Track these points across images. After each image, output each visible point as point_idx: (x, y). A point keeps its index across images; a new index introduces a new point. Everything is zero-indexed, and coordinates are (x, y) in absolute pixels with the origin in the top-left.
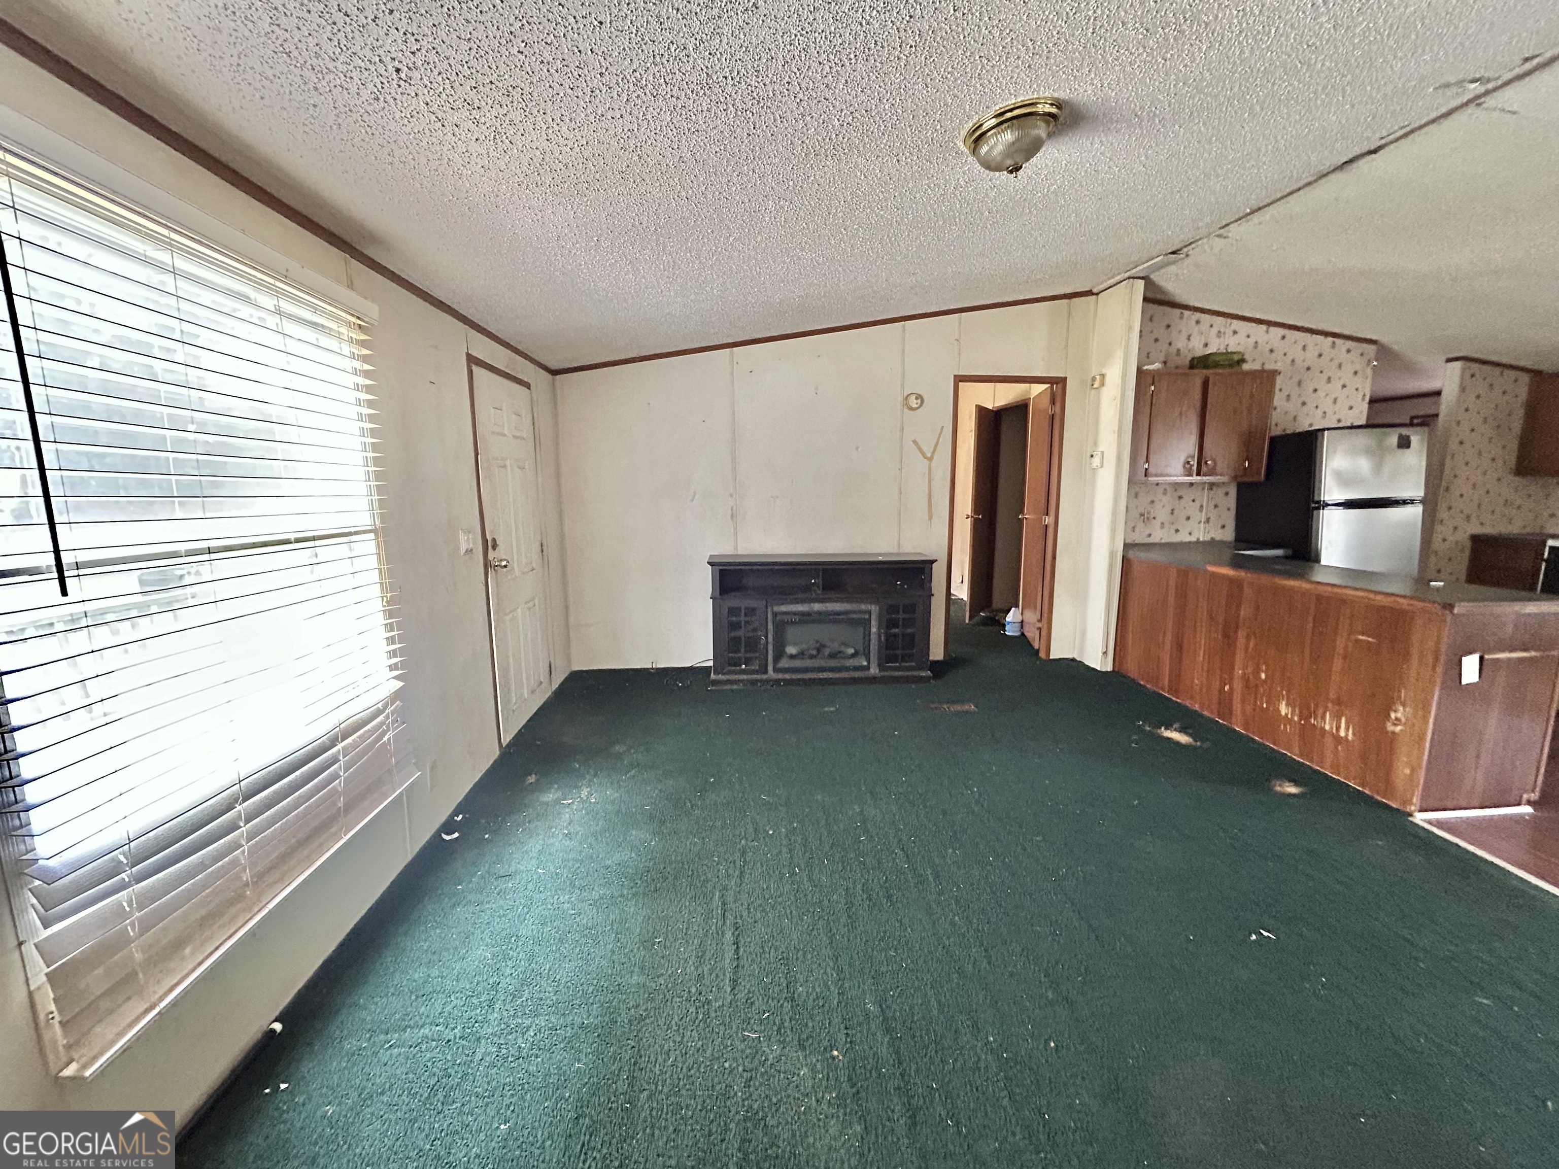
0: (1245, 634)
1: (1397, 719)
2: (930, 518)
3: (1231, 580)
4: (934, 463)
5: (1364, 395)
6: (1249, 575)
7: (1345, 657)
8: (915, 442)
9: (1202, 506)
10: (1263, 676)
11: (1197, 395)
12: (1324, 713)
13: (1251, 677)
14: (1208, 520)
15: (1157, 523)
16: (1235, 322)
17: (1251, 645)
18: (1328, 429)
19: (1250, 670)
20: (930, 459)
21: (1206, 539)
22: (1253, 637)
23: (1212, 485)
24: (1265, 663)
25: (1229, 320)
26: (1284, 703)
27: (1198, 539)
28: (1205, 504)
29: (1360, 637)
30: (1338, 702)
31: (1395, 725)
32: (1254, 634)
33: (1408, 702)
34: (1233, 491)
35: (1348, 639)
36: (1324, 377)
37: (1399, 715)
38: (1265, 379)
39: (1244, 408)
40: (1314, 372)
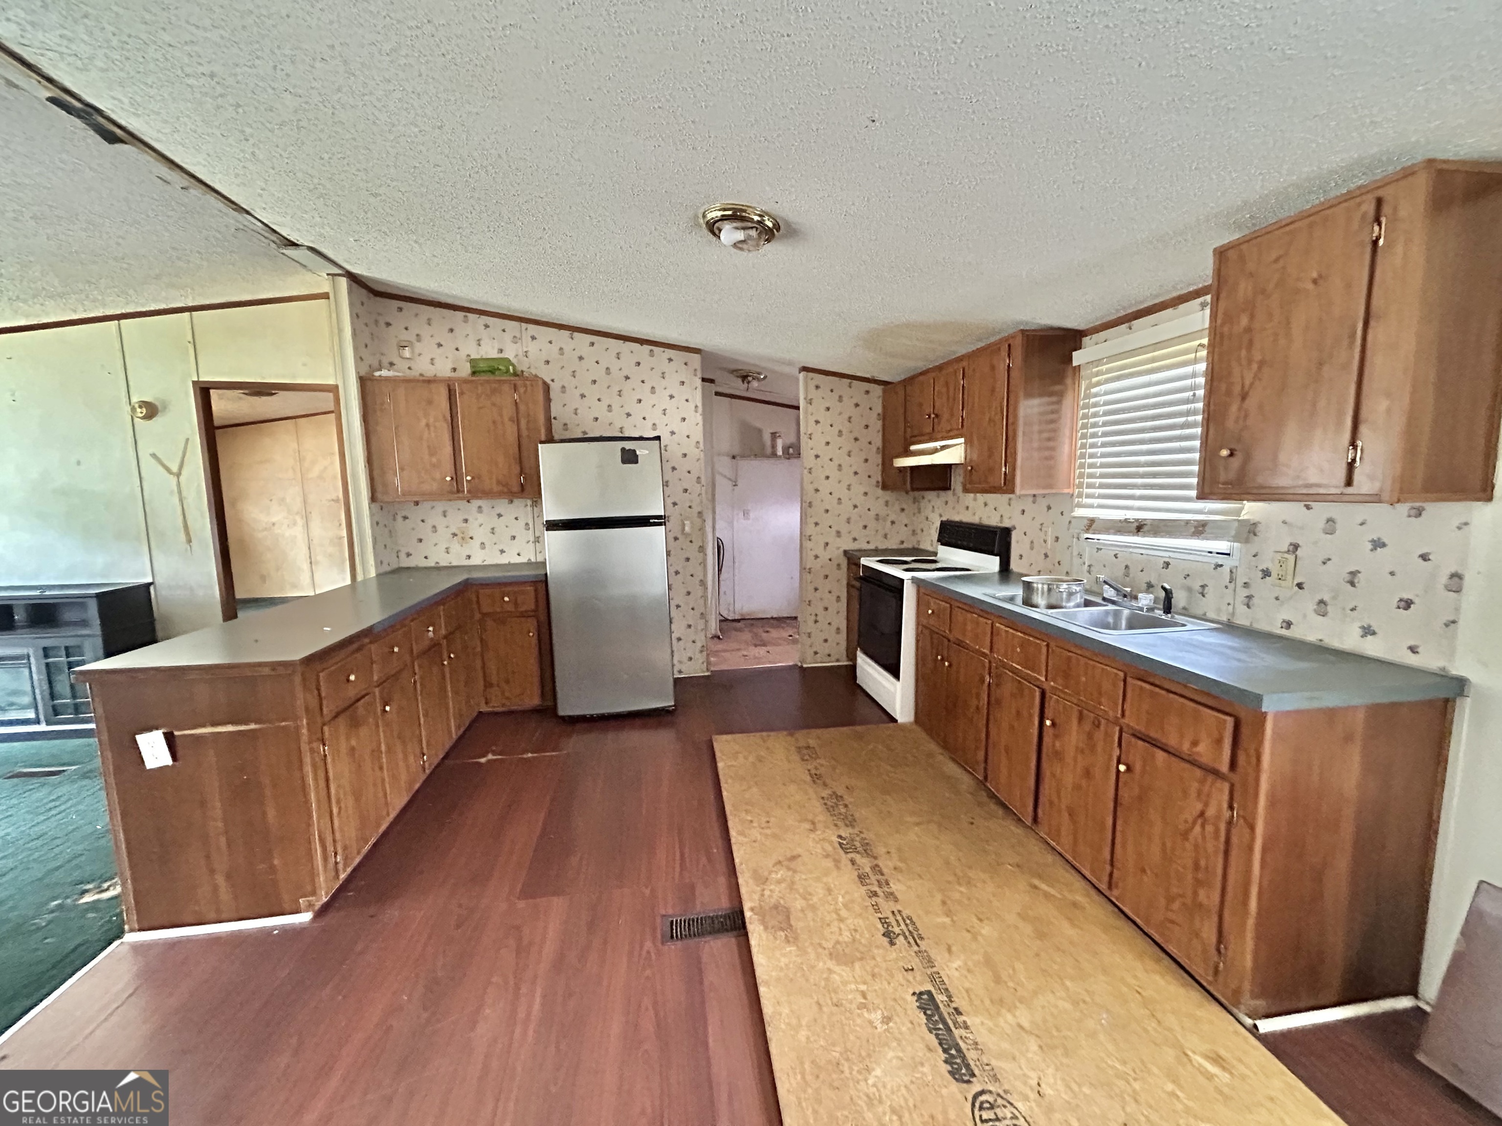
2: (189, 541)
4: (182, 478)
5: (696, 407)
8: (154, 456)
9: (527, 524)
11: (444, 404)
15: (476, 543)
16: (531, 327)
20: (178, 475)
25: (524, 325)
36: (647, 387)
38: (529, 388)
39: (506, 419)
40: (635, 382)
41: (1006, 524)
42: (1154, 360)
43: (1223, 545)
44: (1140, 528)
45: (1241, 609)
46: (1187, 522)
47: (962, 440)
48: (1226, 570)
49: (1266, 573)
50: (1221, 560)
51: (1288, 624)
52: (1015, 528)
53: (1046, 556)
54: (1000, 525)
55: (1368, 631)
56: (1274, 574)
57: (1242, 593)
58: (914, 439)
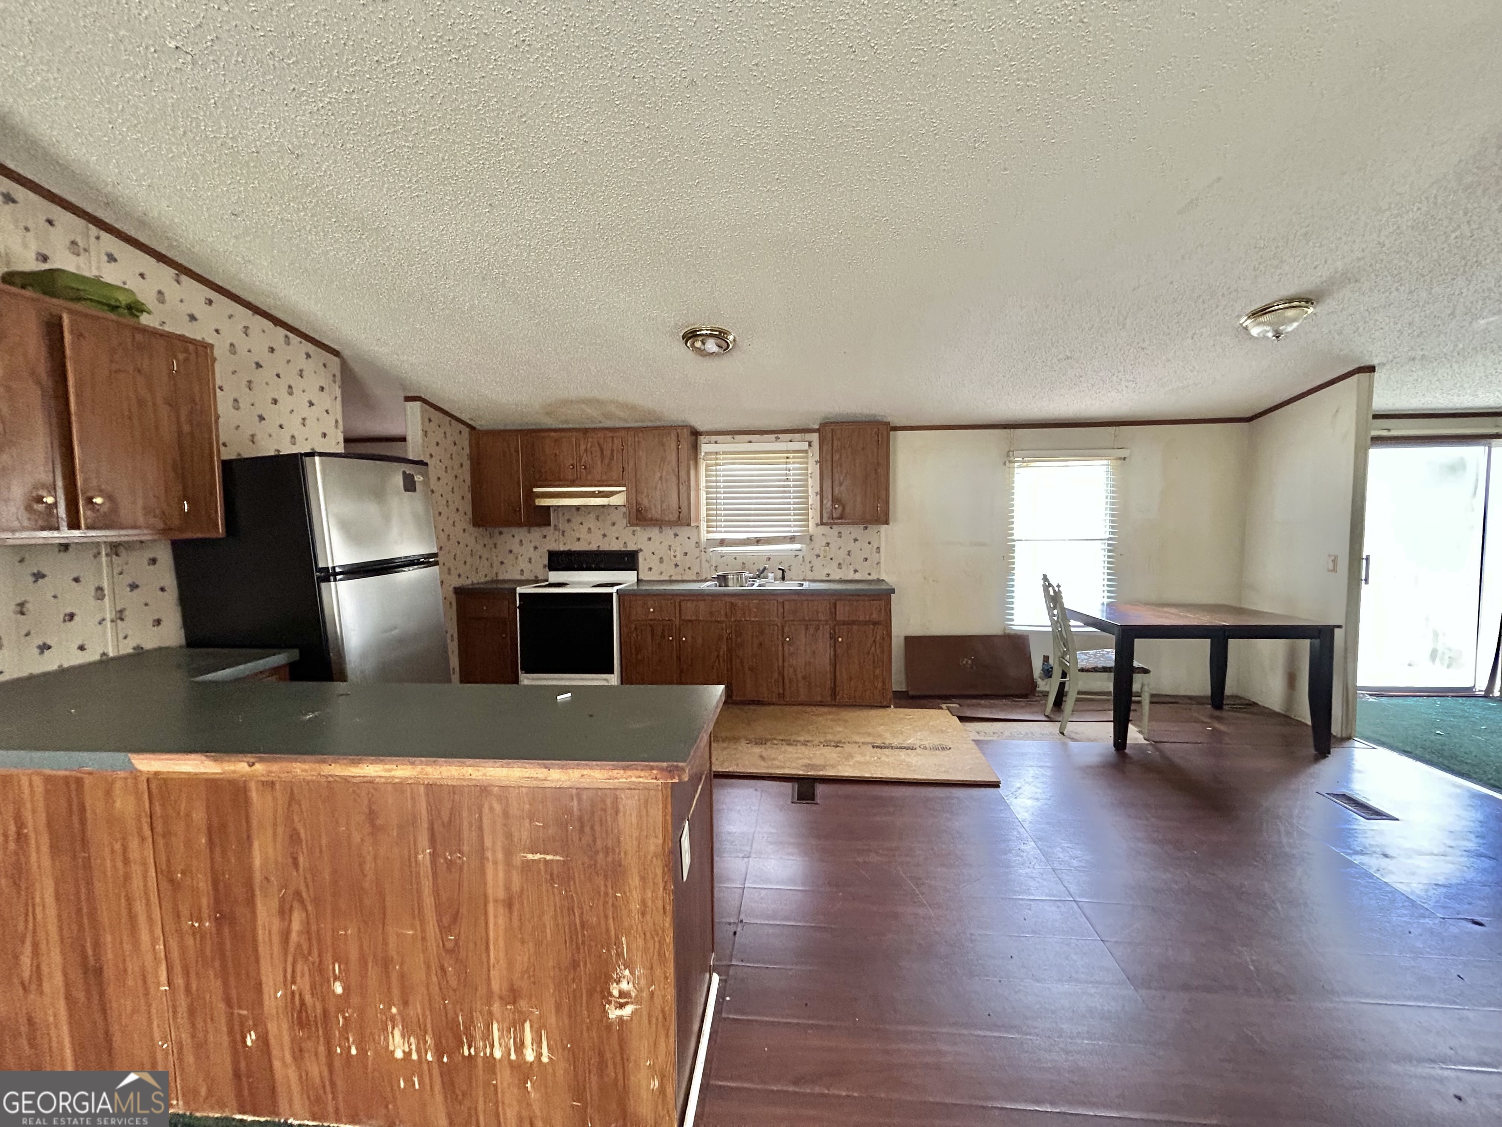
0: (275, 904)
1: (622, 994)
3: (213, 784)
5: (337, 421)
6: (258, 767)
7: (509, 904)
9: (100, 589)
10: (338, 989)
12: (488, 1027)
13: (308, 998)
14: (120, 615)
17: (296, 926)
18: (321, 454)
19: (303, 984)
21: (123, 652)
22: (296, 905)
23: (115, 548)
24: (336, 959)
26: (397, 1033)
27: (104, 654)
28: (105, 585)
29: (530, 856)
30: (513, 995)
31: (621, 1006)
32: (298, 894)
33: (638, 957)
34: (165, 556)
35: (508, 864)
36: (283, 384)
37: (624, 986)
38: (193, 357)
39: (159, 401)
40: (268, 373)
41: (631, 547)
42: (755, 458)
43: (797, 546)
44: (758, 541)
45: (809, 573)
46: (785, 537)
47: (624, 489)
48: (800, 557)
49: (818, 556)
50: (797, 553)
51: (828, 575)
52: (641, 550)
53: (677, 565)
54: (623, 549)
55: (856, 571)
56: (822, 556)
57: (809, 566)
58: (539, 483)
